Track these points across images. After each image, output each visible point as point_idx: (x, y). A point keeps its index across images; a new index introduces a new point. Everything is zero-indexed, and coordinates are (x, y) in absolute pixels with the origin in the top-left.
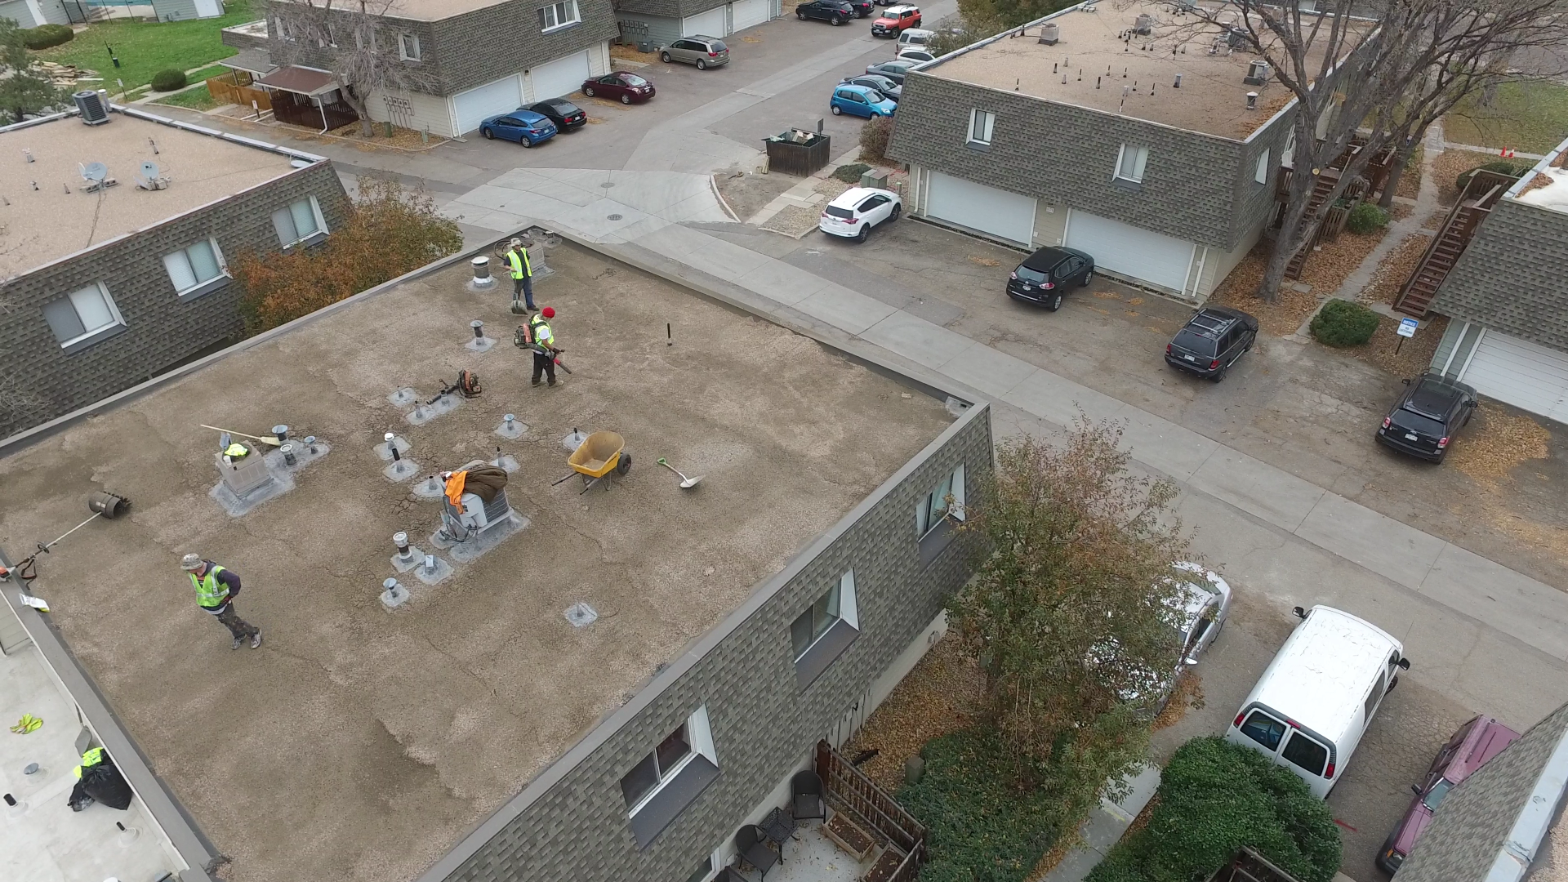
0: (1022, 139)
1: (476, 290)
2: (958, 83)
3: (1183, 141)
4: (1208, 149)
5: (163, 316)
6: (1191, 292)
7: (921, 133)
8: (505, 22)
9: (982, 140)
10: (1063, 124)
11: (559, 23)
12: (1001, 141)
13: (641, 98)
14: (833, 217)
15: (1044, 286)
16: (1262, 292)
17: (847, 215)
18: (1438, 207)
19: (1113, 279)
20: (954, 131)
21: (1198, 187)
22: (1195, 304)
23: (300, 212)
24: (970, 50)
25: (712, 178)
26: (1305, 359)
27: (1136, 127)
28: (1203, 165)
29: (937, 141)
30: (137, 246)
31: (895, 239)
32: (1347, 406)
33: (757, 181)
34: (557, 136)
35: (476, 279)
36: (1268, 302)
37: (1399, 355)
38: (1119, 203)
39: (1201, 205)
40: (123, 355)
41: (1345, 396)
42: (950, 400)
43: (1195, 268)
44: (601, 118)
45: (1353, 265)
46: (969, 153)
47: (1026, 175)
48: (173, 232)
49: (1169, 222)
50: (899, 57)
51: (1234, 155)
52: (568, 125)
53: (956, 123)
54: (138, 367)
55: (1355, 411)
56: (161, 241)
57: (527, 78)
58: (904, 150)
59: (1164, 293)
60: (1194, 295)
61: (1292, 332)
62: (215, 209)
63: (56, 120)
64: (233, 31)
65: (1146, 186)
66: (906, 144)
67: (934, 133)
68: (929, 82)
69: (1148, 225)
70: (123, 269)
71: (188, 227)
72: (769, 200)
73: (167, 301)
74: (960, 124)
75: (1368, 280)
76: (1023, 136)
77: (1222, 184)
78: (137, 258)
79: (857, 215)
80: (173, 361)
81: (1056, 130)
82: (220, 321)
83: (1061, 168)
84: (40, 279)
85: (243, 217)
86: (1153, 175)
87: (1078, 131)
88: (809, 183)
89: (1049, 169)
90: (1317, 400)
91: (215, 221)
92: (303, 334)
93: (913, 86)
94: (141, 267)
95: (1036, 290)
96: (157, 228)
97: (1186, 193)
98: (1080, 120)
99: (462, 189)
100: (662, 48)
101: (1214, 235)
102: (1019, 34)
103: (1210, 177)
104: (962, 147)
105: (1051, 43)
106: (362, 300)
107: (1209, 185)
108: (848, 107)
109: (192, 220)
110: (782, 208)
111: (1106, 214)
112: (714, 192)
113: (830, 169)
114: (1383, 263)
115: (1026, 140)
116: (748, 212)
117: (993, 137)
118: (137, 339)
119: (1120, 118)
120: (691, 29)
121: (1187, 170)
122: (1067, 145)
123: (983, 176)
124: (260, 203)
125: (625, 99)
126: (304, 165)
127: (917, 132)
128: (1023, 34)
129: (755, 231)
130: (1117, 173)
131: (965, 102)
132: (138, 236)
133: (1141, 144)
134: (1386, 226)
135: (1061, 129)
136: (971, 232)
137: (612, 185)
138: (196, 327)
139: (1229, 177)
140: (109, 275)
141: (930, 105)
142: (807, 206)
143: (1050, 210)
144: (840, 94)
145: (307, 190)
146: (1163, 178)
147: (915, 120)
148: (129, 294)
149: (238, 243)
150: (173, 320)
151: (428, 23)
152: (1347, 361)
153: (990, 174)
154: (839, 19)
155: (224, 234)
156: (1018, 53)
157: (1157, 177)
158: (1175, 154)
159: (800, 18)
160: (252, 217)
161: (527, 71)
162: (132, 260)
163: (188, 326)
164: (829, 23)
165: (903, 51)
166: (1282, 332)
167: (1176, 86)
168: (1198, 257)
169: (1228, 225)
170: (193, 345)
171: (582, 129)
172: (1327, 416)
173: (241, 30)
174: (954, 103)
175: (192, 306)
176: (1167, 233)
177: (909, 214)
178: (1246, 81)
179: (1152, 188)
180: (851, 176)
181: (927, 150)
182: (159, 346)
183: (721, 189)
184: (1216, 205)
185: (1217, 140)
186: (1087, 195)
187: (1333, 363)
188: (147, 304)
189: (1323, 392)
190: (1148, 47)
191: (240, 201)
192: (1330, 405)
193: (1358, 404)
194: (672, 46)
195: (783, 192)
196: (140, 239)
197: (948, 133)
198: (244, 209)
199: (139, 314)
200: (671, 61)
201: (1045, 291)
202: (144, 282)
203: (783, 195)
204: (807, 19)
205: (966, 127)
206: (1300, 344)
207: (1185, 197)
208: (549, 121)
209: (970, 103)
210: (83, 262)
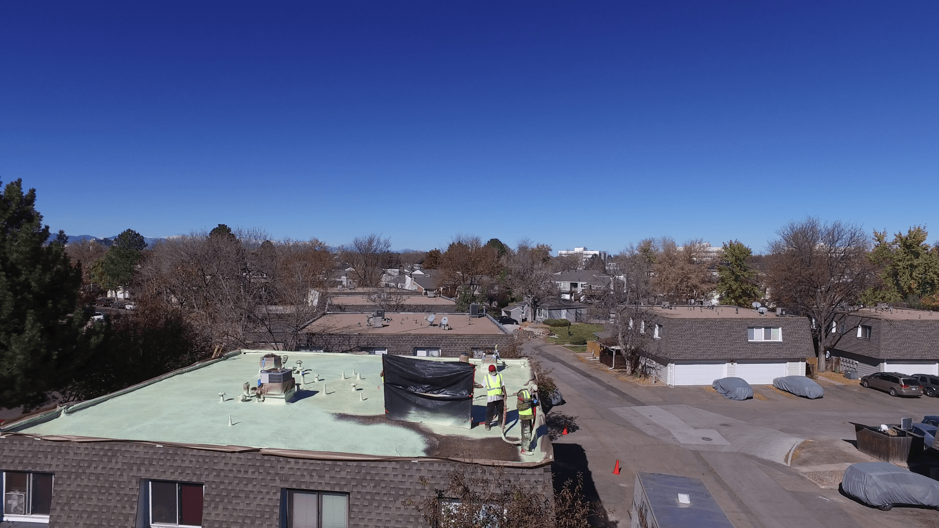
11: (765, 339)
25: (804, 441)
48: (424, 339)
56: (417, 340)
62: (447, 336)
70: (397, 346)
71: (431, 339)
72: (831, 463)
78: (405, 343)
84: (366, 337)
85: (457, 345)
91: (444, 341)
94: (404, 347)
96: (418, 335)
109: (434, 337)
110: (835, 469)
112: (792, 448)
116: (802, 463)
124: (468, 342)
129: (793, 474)
140: (390, 346)
155: (446, 348)
160: (462, 346)
162: (402, 344)
183: (797, 448)
191: (459, 337)
195: (850, 462)
196: (409, 337)
198: (460, 342)
210: (384, 337)
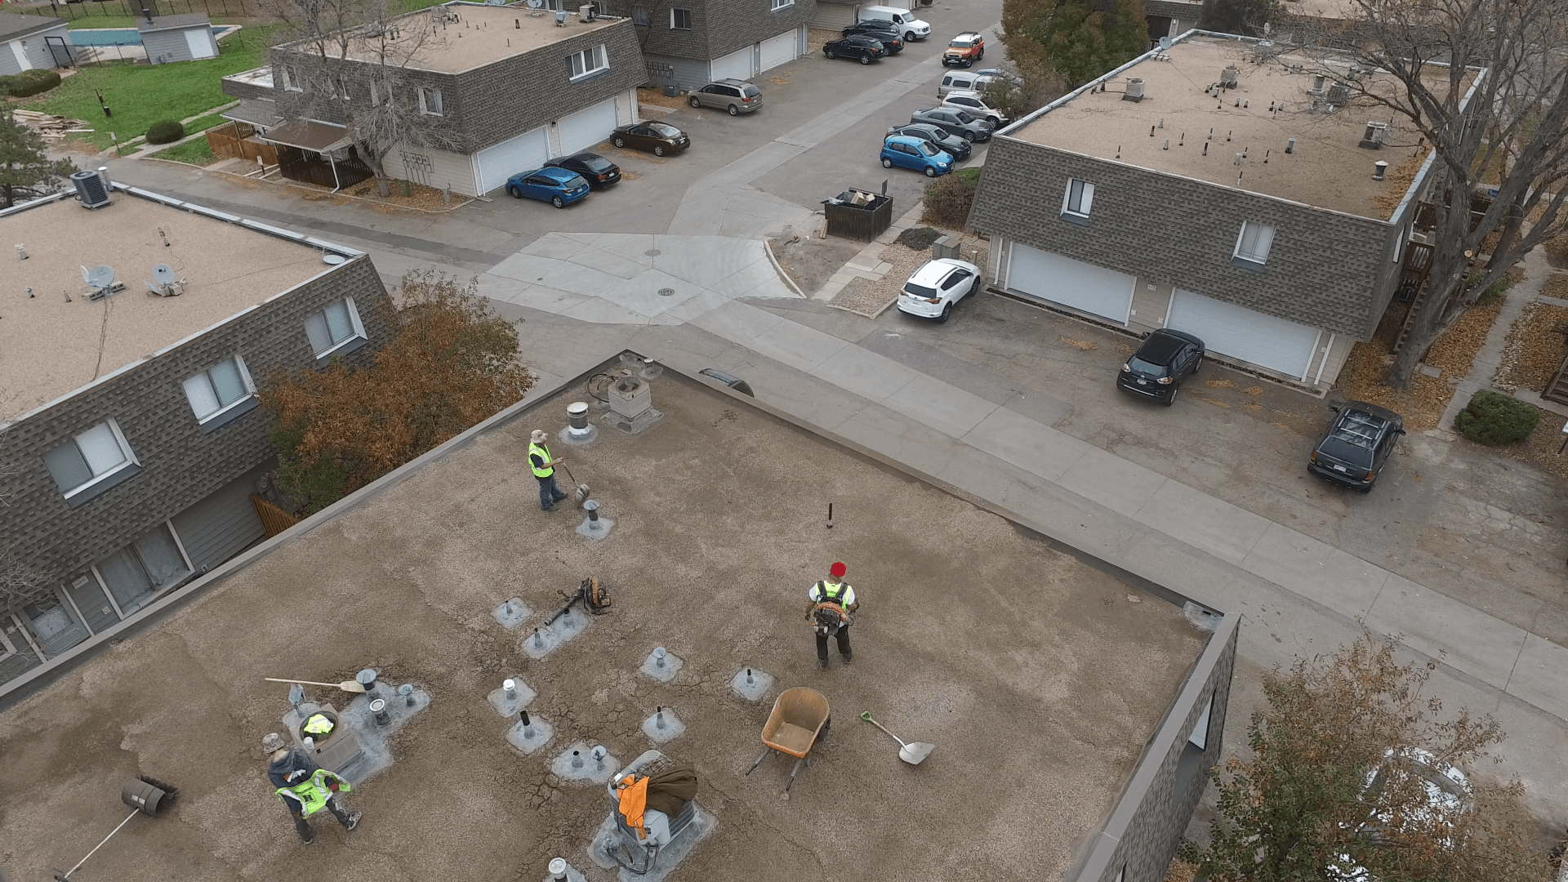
0: (1126, 213)
1: (572, 443)
2: (1053, 150)
3: (1318, 221)
4: (1347, 229)
5: (182, 450)
6: (1311, 379)
7: (1008, 203)
8: (532, 72)
9: (1078, 212)
10: (1175, 198)
11: (587, 71)
12: (1101, 215)
13: (674, 150)
14: (914, 296)
15: (1162, 380)
16: (1392, 378)
17: (930, 294)
18: (1550, 269)
19: (1223, 363)
20: (1047, 202)
21: (1332, 270)
22: (1318, 393)
23: (334, 315)
24: (1053, 108)
25: (767, 243)
26: (1456, 461)
27: (1262, 204)
28: (1339, 248)
29: (1027, 212)
30: (153, 374)
31: (979, 317)
32: (1520, 521)
33: (816, 248)
34: (591, 194)
35: (571, 429)
36: (1400, 390)
37: (1563, 453)
38: (1237, 286)
39: (1336, 290)
40: (136, 502)
41: (1514, 506)
42: (1189, 606)
43: (1319, 356)
44: (634, 173)
45: (1478, 342)
46: (1064, 226)
47: (1130, 252)
48: (194, 352)
49: (1297, 307)
50: (944, 102)
51: (1377, 237)
52: (602, 182)
53: (1049, 193)
54: (155, 513)
55: (1532, 527)
56: (180, 364)
57: (554, 130)
58: (988, 220)
59: (1281, 380)
60: (1316, 383)
61: (1433, 427)
62: (241, 322)
63: (51, 202)
64: (234, 79)
65: (1271, 268)
66: (991, 214)
67: (1024, 203)
68: (1019, 148)
69: (1272, 309)
70: (137, 402)
71: (210, 345)
72: (834, 271)
73: (187, 433)
74: (1055, 195)
75: (1500, 360)
76: (1127, 210)
77: (1362, 268)
78: (153, 387)
79: (940, 293)
80: (194, 501)
81: (1166, 205)
82: (247, 449)
83: (1171, 245)
84: (41, 422)
85: (272, 329)
86: (1280, 256)
87: (1192, 206)
88: (874, 250)
89: (1157, 247)
90: (1485, 513)
91: (242, 336)
92: (369, 511)
93: (1000, 152)
94: (157, 398)
95: (1153, 384)
96: (176, 350)
97: (1319, 276)
98: (1195, 195)
99: (494, 259)
100: (691, 93)
101: (1350, 323)
102: (1099, 87)
103: (1348, 260)
104: (1055, 219)
105: (1137, 100)
106: (436, 460)
107: (1346, 269)
108: (899, 160)
109: (215, 337)
110: (847, 280)
111: (1222, 296)
112: (771, 261)
113: (893, 233)
114: (1510, 338)
115: (1131, 214)
116: (812, 285)
117: (1092, 210)
118: (153, 481)
119: (1243, 193)
120: (721, 71)
121: (1320, 252)
122: (1180, 221)
123: (1079, 251)
124: (292, 311)
125: (658, 150)
126: (341, 262)
127: (1003, 201)
128: (1103, 89)
129: (822, 309)
130: (1236, 253)
131: (1061, 171)
132: (154, 361)
133: (1267, 222)
134: (1501, 293)
135: (1173, 203)
136: (1059, 308)
137: (659, 253)
138: (220, 460)
139: (1371, 260)
140: (121, 410)
141: (1020, 173)
142: (876, 278)
143: (1151, 287)
144: (892, 146)
145: (343, 291)
146: (1291, 259)
147: (1001, 189)
148: (143, 430)
149: (267, 358)
150: (195, 455)
151: (452, 76)
152: (1504, 463)
153: (1087, 249)
154: (870, 57)
155: (251, 350)
156: (1104, 112)
157: (1285, 258)
158: (1307, 235)
159: (827, 57)
160: (283, 327)
161: (554, 123)
162: (146, 390)
163: (211, 460)
164: (859, 61)
165: (949, 96)
166: (1420, 426)
167: (1288, 151)
168: (1324, 342)
169: (1367, 313)
170: (217, 480)
171: (617, 185)
172: (1501, 534)
173: (242, 78)
174: (1048, 171)
175: (215, 436)
176: (1293, 320)
177: (987, 286)
178: (1362, 145)
179: (1278, 270)
180: (919, 242)
181: (1015, 221)
182: (179, 486)
183: (778, 258)
184: (1354, 291)
185: (1358, 220)
186: (1201, 275)
187: (1490, 465)
188: (165, 439)
189: (1488, 503)
190: (1242, 104)
191: (269, 310)
192: (1502, 520)
193: (1531, 517)
194: (702, 91)
195: (848, 260)
196: (156, 365)
197: (1041, 203)
198: (274, 320)
199: (155, 451)
200: (700, 107)
201: (1163, 386)
202: (161, 413)
203: (848, 264)
204: (835, 58)
205: (1061, 197)
206: (1446, 441)
207: (1316, 281)
208: (582, 180)
209: (1066, 172)
210: (91, 398)
